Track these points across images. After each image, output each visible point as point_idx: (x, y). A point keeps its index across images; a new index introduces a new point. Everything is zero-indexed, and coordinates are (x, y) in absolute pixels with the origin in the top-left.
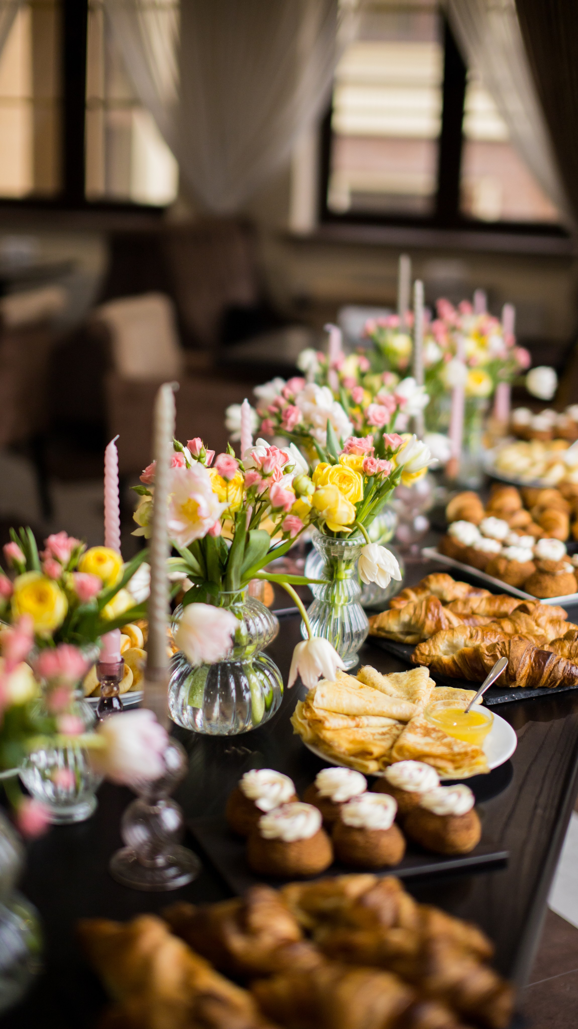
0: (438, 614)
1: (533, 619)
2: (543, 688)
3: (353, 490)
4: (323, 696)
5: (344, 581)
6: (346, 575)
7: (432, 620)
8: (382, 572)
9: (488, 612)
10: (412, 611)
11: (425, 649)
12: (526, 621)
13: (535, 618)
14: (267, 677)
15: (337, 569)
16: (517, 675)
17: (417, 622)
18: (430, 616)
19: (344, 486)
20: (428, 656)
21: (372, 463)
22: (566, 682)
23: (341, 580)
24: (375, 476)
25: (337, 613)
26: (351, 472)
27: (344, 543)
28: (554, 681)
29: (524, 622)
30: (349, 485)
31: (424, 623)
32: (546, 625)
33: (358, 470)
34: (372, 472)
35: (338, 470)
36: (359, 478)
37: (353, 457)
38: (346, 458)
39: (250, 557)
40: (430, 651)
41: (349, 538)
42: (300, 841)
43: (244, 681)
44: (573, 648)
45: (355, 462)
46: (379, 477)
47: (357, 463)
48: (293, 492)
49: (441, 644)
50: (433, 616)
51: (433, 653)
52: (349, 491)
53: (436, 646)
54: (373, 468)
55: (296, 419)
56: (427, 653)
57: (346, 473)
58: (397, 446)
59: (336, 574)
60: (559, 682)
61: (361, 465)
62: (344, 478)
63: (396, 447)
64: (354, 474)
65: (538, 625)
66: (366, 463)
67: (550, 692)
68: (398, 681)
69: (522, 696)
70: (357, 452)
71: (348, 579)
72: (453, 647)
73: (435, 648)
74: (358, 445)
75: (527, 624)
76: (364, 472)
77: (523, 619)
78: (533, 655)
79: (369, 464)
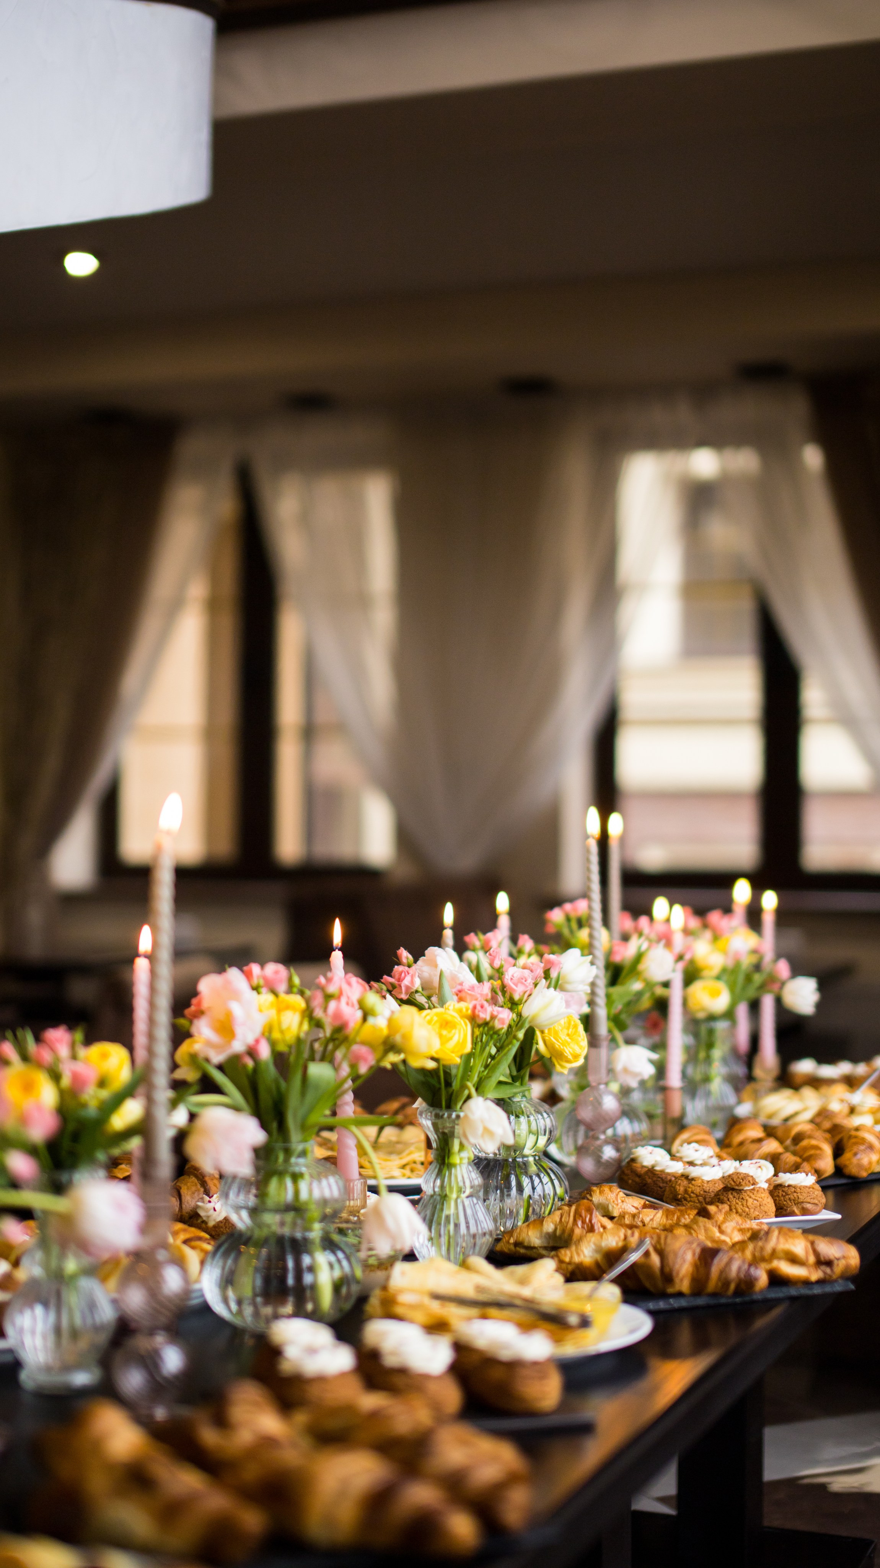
0: (590, 1221)
1: (715, 1224)
2: (714, 1295)
3: (456, 1038)
4: (403, 1273)
5: (458, 1168)
6: (461, 1159)
7: (583, 1227)
8: (488, 1132)
9: (664, 1226)
10: (557, 1219)
11: (566, 1255)
12: (705, 1226)
13: (718, 1223)
14: (339, 1261)
15: (449, 1151)
16: (674, 1274)
17: (563, 1231)
18: (580, 1223)
19: (444, 1032)
20: (570, 1263)
21: (482, 1007)
22: (743, 1286)
23: (455, 1166)
24: (486, 1024)
25: (449, 1208)
26: (454, 1017)
27: (454, 1115)
28: (726, 1283)
29: (702, 1228)
30: (450, 1032)
31: (572, 1231)
32: (732, 1231)
33: (463, 1017)
34: (482, 1018)
35: (437, 1015)
36: (466, 1025)
37: (463, 1005)
38: (454, 1006)
39: (310, 1097)
40: (571, 1257)
41: (461, 1108)
42: (321, 1379)
43: (306, 1260)
44: (758, 1249)
45: (464, 1010)
46: (491, 1024)
47: (467, 1010)
48: (359, 1014)
49: (586, 1248)
50: (583, 1222)
51: (576, 1259)
52: (451, 1039)
53: (580, 1252)
54: (482, 1013)
55: (412, 982)
56: (567, 1260)
57: (449, 1018)
58: (521, 994)
59: (448, 1158)
60: (732, 1286)
61: (470, 1012)
62: (446, 1024)
63: (519, 995)
64: (459, 1019)
65: (722, 1232)
66: (475, 1008)
67: (723, 1301)
68: (512, 1273)
69: (683, 1303)
70: (468, 998)
71: (464, 1164)
72: (598, 1249)
73: (578, 1254)
74: (469, 990)
75: (706, 1230)
76: (473, 1019)
77: (701, 1224)
78: (698, 1251)
79: (478, 1007)
